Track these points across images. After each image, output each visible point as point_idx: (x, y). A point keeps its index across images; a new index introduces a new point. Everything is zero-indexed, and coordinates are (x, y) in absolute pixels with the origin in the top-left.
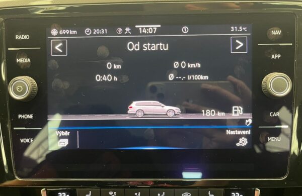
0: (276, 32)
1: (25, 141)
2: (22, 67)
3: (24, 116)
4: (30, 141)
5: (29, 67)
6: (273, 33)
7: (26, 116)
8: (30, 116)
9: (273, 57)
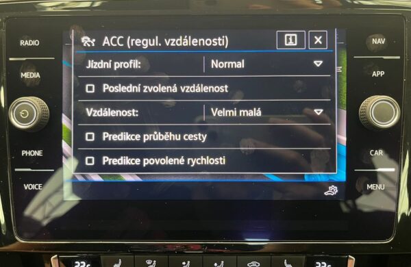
0: (379, 41)
1: (30, 187)
2: (28, 84)
3: (30, 153)
4: (37, 187)
5: (38, 83)
6: (375, 41)
7: (32, 153)
8: (39, 153)
9: (374, 74)
